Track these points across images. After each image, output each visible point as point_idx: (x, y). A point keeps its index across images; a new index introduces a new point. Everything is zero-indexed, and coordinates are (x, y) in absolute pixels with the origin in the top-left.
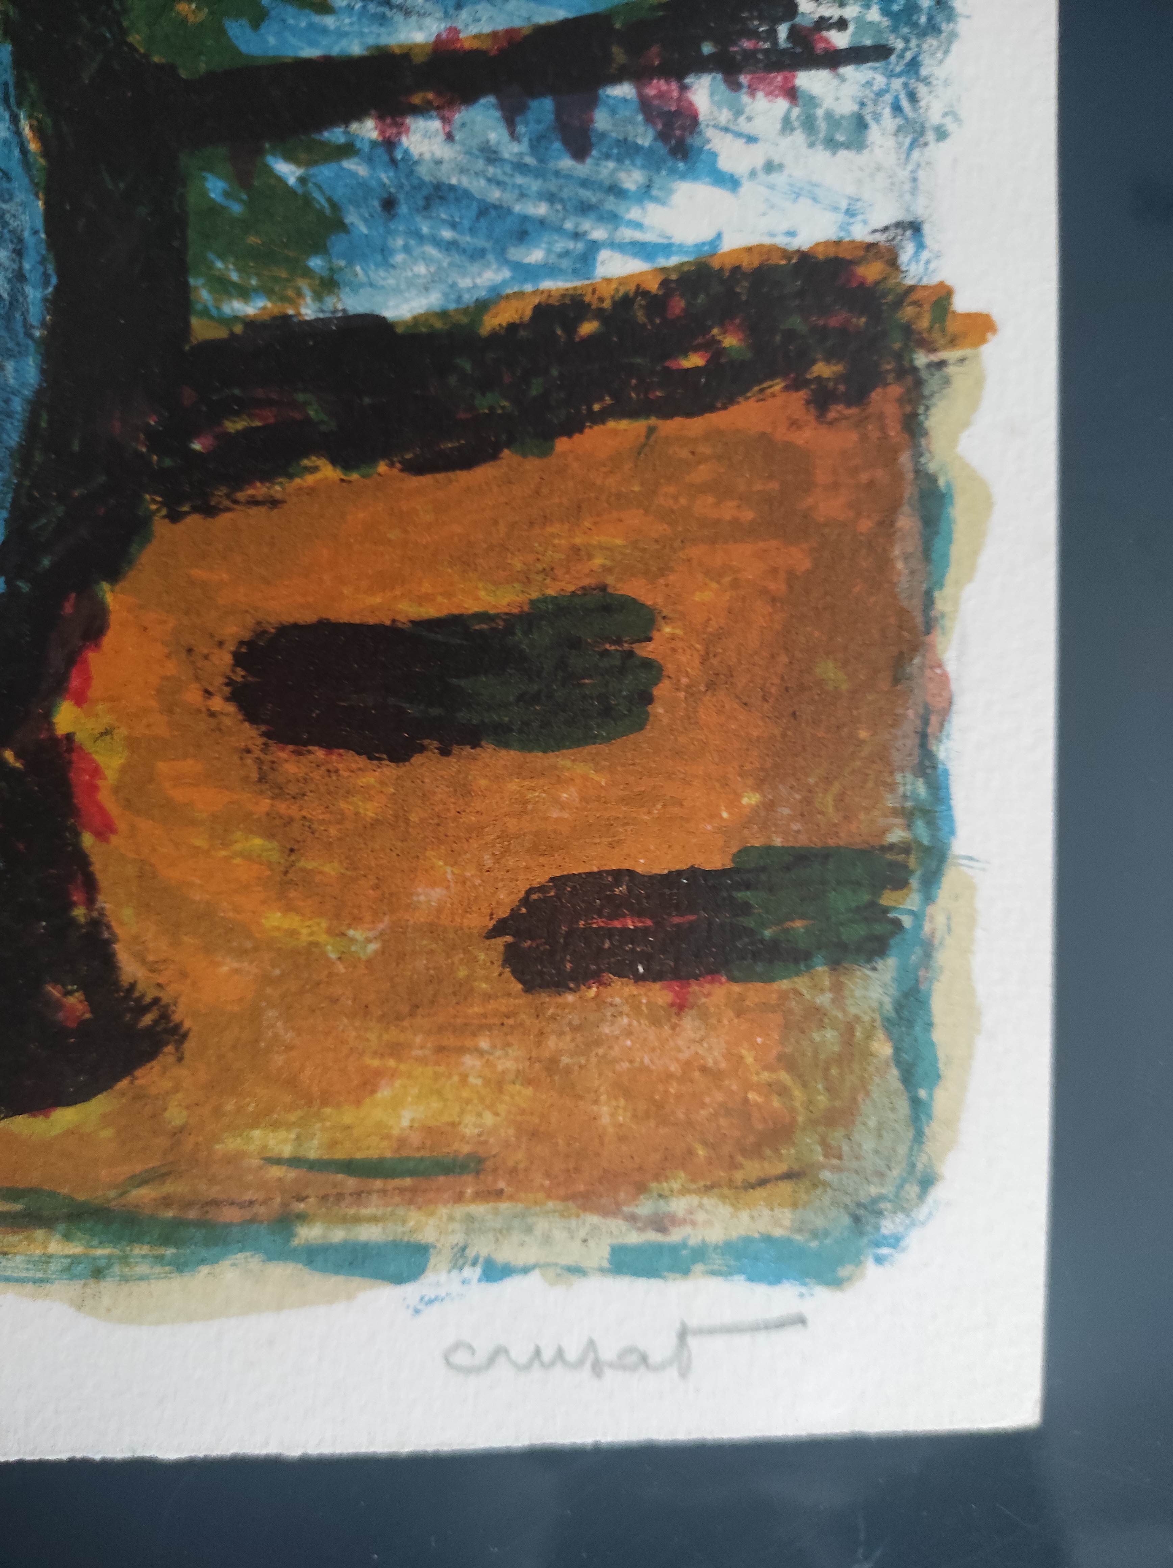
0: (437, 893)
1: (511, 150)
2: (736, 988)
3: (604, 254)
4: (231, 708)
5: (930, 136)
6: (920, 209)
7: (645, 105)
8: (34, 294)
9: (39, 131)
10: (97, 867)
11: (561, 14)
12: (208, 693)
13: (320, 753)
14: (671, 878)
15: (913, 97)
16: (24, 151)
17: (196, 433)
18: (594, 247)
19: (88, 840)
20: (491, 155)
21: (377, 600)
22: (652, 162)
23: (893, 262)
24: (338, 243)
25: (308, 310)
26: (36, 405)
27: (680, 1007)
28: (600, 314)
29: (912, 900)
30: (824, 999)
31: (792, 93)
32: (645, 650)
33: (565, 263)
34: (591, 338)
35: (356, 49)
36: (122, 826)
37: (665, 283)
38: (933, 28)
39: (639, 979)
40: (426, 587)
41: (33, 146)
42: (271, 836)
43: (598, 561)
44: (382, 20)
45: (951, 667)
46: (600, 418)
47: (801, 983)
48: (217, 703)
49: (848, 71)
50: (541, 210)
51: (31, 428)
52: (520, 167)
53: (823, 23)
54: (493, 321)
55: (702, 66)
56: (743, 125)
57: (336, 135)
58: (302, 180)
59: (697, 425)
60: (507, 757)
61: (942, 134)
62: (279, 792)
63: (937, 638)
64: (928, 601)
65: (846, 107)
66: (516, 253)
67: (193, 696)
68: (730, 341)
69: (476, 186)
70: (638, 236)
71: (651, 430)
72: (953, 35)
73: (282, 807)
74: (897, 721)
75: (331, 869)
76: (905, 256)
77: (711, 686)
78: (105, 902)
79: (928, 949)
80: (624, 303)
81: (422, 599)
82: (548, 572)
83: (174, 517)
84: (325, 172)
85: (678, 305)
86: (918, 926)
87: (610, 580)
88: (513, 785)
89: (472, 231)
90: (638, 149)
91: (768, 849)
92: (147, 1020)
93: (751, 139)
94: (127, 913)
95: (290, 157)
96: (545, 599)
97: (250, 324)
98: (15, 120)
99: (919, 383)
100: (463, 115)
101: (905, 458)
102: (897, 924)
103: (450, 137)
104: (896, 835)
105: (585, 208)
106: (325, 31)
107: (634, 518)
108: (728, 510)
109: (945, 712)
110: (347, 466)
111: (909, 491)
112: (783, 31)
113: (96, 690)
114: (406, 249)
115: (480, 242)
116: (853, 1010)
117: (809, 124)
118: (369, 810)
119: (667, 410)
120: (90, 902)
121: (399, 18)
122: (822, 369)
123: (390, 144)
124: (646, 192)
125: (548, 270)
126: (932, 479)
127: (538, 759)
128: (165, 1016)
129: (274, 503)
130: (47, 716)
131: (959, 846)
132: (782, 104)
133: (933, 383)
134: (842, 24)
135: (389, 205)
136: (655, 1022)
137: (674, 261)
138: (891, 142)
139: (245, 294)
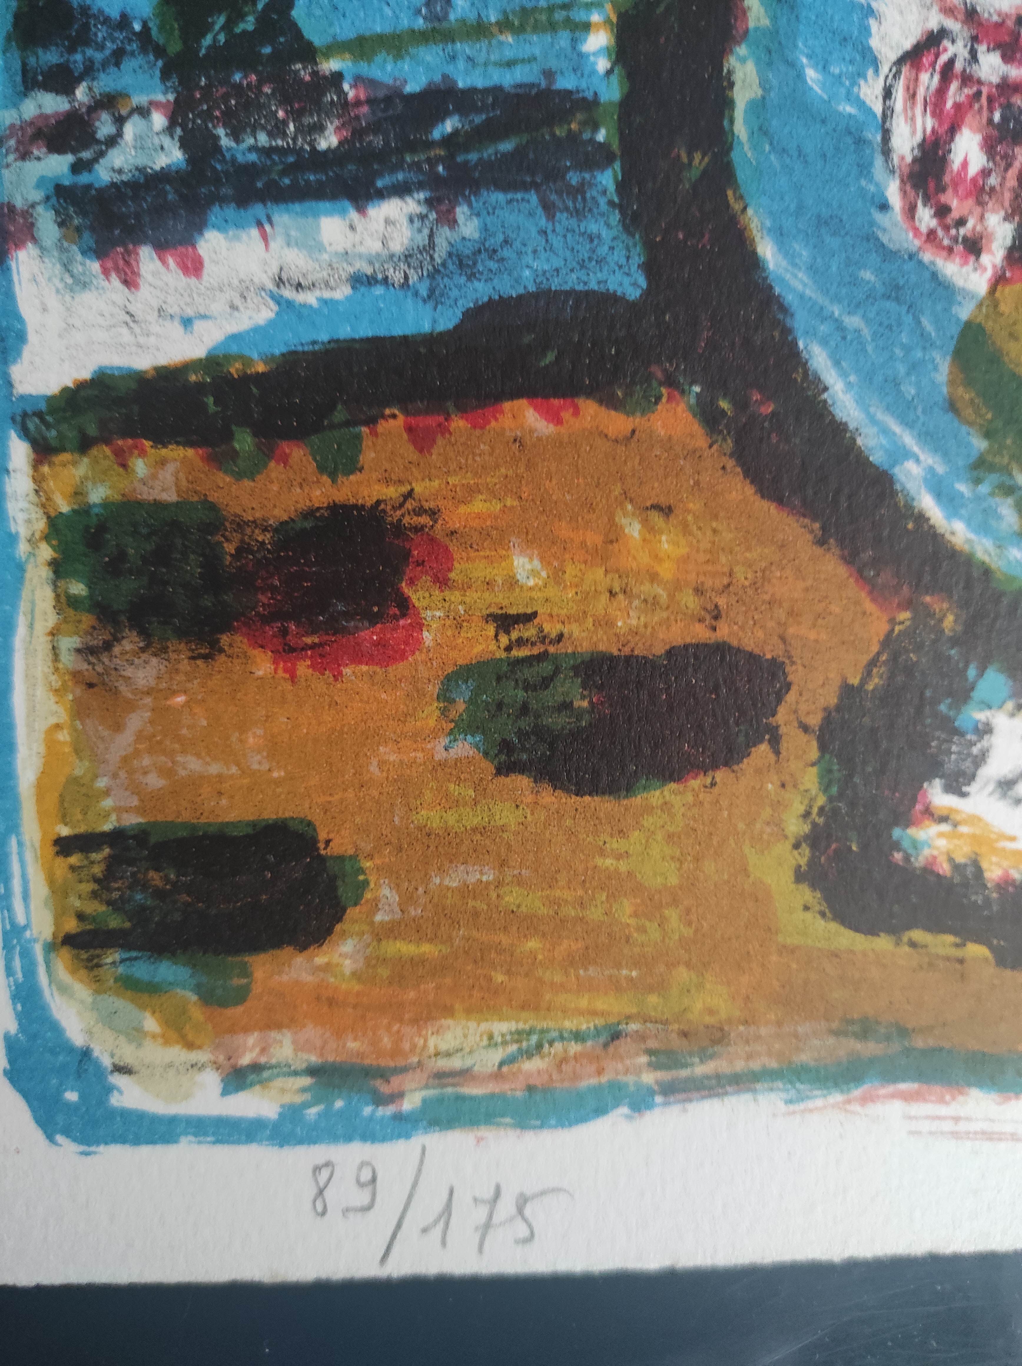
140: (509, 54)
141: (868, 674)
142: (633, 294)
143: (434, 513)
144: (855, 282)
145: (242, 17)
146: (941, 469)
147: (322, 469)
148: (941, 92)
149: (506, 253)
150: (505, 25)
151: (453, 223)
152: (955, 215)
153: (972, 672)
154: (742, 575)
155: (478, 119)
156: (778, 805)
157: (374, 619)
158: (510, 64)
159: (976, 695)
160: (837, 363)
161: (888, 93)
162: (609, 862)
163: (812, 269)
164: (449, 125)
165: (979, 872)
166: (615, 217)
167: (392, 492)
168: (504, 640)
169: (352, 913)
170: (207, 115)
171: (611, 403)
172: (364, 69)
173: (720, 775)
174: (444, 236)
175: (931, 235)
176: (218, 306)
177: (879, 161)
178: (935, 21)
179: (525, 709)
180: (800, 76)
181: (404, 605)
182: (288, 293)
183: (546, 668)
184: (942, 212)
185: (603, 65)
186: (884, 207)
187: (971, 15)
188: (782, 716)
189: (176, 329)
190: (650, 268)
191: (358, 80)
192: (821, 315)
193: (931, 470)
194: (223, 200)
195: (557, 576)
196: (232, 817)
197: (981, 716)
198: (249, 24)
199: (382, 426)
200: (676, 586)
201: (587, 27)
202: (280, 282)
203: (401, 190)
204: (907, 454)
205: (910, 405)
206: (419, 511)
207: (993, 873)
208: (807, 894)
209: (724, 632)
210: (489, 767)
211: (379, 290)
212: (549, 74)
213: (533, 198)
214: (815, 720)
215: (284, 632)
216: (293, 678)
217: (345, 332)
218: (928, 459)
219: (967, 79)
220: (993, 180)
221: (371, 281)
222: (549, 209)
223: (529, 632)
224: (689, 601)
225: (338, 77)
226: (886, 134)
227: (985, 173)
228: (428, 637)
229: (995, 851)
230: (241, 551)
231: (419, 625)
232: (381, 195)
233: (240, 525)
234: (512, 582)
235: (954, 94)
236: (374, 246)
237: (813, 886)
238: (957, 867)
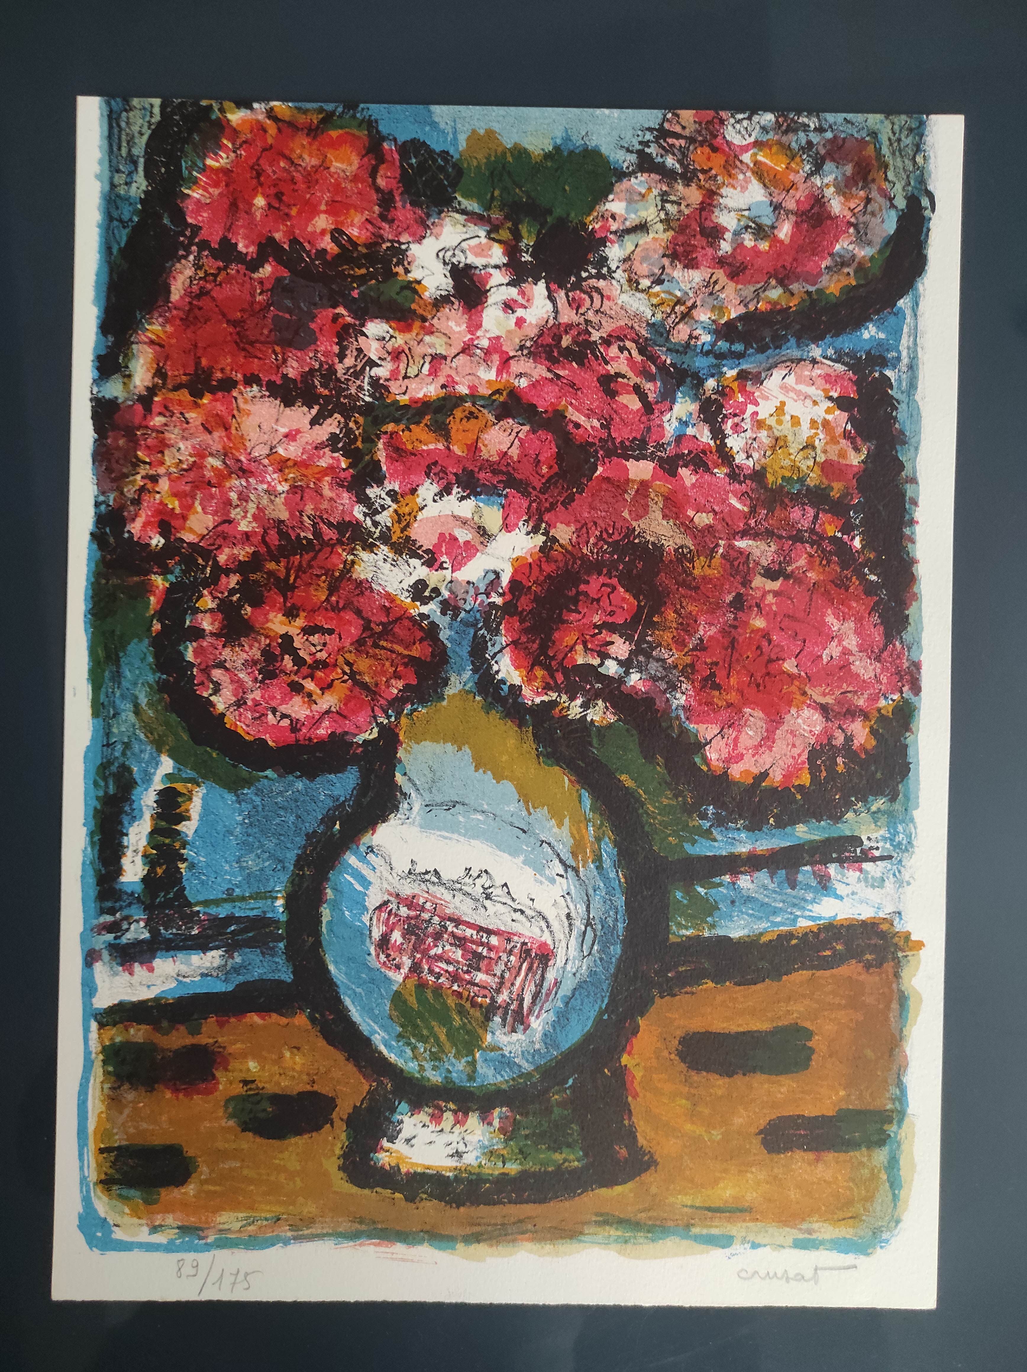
0: (741, 1120)
1: (772, 886)
2: (836, 1154)
3: (800, 919)
4: (677, 1058)
5: (905, 884)
6: (901, 908)
7: (814, 873)
8: (621, 926)
9: (625, 877)
10: (632, 1107)
11: (789, 844)
12: (670, 1053)
13: (705, 1073)
14: (816, 1118)
15: (899, 872)
16: (620, 881)
17: (670, 971)
18: (798, 917)
19: (630, 1099)
20: (765, 888)
21: (725, 1025)
22: (816, 891)
23: (892, 925)
24: (716, 913)
25: (706, 934)
26: (620, 960)
27: (817, 1160)
28: (797, 938)
29: (894, 1128)
30: (865, 1159)
31: (861, 870)
32: (810, 1044)
33: (787, 922)
34: (795, 945)
35: (724, 853)
36: (641, 1095)
37: (819, 929)
38: (907, 850)
39: (805, 1150)
40: (740, 1022)
41: (622, 880)
42: (687, 1099)
43: (795, 1015)
44: (732, 844)
45: (908, 1053)
46: (797, 970)
47: (857, 1154)
48: (673, 1056)
49: (878, 863)
50: (781, 905)
51: (618, 968)
52: (775, 892)
53: (871, 848)
54: (764, 939)
55: (833, 860)
56: (845, 880)
57: (717, 880)
58: (706, 894)
59: (828, 973)
60: (764, 1077)
61: (909, 883)
62: (691, 1086)
63: (904, 1043)
64: (901, 1031)
65: (879, 875)
66: (771, 918)
67: (665, 1053)
68: (839, 947)
69: (760, 897)
70: (811, 914)
71: (813, 974)
72: (913, 852)
73: (692, 1091)
74: (890, 1070)
75: (707, 1111)
76: (895, 923)
77: (830, 1056)
78: (634, 1119)
79: (899, 1144)
80: (806, 934)
81: (739, 1026)
82: (779, 1018)
83: (662, 997)
84: (713, 891)
85: (822, 936)
86: (896, 1137)
87: (799, 1021)
88: (766, 1086)
89: (759, 911)
90: (812, 887)
91: (848, 1109)
92: (646, 1158)
93: (848, 884)
94: (642, 1123)
95: (702, 887)
96: (777, 1027)
97: (687, 937)
98: (617, 872)
99: (899, 962)
100: (757, 874)
101: (894, 986)
102: (889, 1135)
103: (753, 881)
104: (889, 1106)
105: (794, 905)
106: (715, 847)
107: (807, 1002)
108: (837, 1000)
109: (906, 1066)
110: (716, 983)
111: (896, 996)
112: (858, 850)
113: (635, 1050)
114: (738, 916)
115: (760, 915)
116: (874, 1163)
117: (866, 880)
118: (720, 1093)
119: (818, 968)
120: (630, 1119)
121: (738, 843)
122: (868, 957)
123: (734, 884)
124: (813, 901)
125: (782, 924)
126: (903, 992)
127: (773, 1078)
128: (652, 1157)
129: (693, 993)
130: (619, 1058)
131: (910, 1111)
132: (858, 873)
133: (903, 962)
134: (877, 848)
135: (733, 902)
136: (810, 1164)
137: (822, 922)
138: (892, 886)
139: (687, 928)
140: (252, 906)
141: (362, 1103)
142: (289, 980)
143: (224, 1048)
144: (360, 978)
145: (169, 893)
146: (387, 1037)
147: (189, 1033)
148: (388, 919)
149: (250, 967)
150: (251, 897)
151: (233, 958)
152: (392, 957)
153: (397, 1103)
154: (322, 1070)
155: (242, 926)
156: (333, 1145)
157: (204, 1081)
158: (252, 909)
159: (398, 1110)
160: (353, 1003)
161: (371, 919)
162: (277, 1161)
163: (346, 974)
164: (233, 928)
165: (399, 1169)
166: (284, 957)
167: (211, 1041)
168: (245, 1088)
169: (193, 1175)
170: (157, 923)
171: (282, 1015)
172: (207, 910)
173: (314, 1134)
174: (230, 962)
175: (385, 962)
176: (158, 982)
177: (368, 940)
178: (386, 897)
179: (251, 1111)
180: (343, 914)
181: (214, 1077)
182: (180, 978)
183: (259, 1098)
184: (388, 956)
185: (281, 910)
186: (369, 954)
187: (398, 895)
188: (334, 1115)
189: (145, 989)
190: (294, 973)
191: (205, 914)
192: (349, 988)
193: (383, 1037)
194: (162, 949)
195: (263, 1068)
196: (156, 1143)
197: (400, 1117)
198: (171, 895)
199: (209, 1020)
200: (301, 1072)
201: (276, 898)
202: (178, 975)
203: (217, 948)
204: (376, 1032)
205: (377, 1016)
206: (220, 1047)
207: (404, 1170)
208: (341, 1174)
209: (316, 1088)
210: (239, 1129)
211: (209, 978)
212: (264, 912)
213: (258, 951)
214: (345, 1117)
215: (175, 1084)
216: (177, 1099)
217: (198, 991)
218: (382, 1034)
219: (396, 915)
220: (405, 946)
221: (207, 975)
222: (263, 954)
223: (253, 1086)
224: (305, 1077)
225: (198, 912)
226: (370, 931)
227: (402, 944)
228: (221, 1087)
229: (404, 1162)
230: (162, 1058)
231: (218, 1083)
232: (212, 949)
233: (163, 1050)
234: (249, 1070)
235: (392, 920)
236: (208, 965)
237: (344, 1172)
238: (391, 1167)
